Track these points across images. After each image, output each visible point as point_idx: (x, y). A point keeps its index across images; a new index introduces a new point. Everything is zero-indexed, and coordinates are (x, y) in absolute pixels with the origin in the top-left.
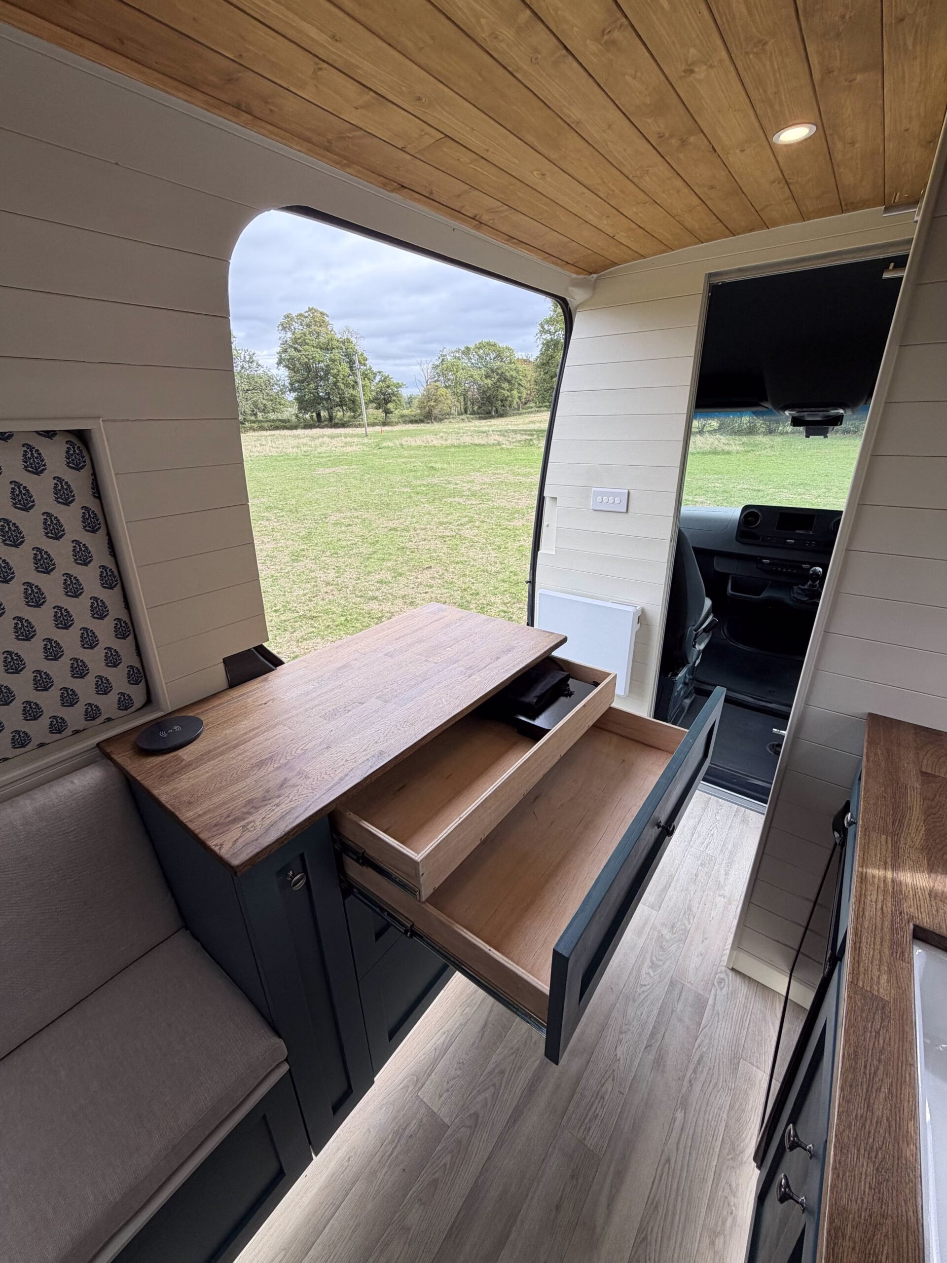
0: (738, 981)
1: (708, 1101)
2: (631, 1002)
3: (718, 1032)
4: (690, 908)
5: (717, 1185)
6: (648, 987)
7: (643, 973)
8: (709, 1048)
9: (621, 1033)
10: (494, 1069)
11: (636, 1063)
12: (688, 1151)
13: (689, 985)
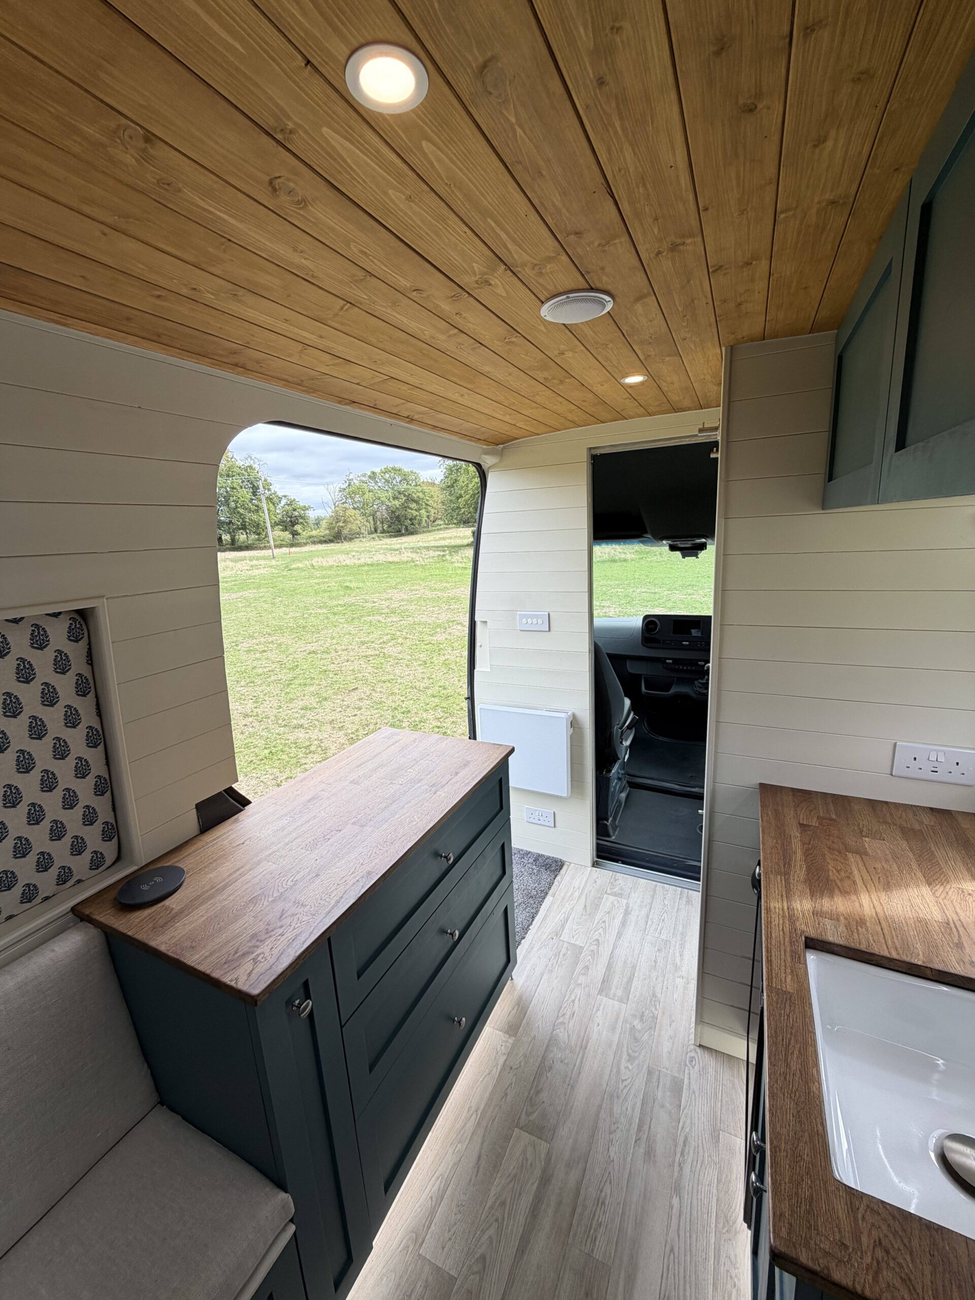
0: (706, 1056)
1: (698, 1180)
2: (616, 1100)
3: (696, 1111)
4: (654, 995)
5: (719, 1261)
6: (629, 1080)
7: (622, 1067)
8: (691, 1127)
9: (611, 1133)
10: (495, 1202)
11: (629, 1159)
12: (688, 1234)
13: (665, 1070)
